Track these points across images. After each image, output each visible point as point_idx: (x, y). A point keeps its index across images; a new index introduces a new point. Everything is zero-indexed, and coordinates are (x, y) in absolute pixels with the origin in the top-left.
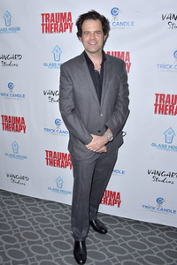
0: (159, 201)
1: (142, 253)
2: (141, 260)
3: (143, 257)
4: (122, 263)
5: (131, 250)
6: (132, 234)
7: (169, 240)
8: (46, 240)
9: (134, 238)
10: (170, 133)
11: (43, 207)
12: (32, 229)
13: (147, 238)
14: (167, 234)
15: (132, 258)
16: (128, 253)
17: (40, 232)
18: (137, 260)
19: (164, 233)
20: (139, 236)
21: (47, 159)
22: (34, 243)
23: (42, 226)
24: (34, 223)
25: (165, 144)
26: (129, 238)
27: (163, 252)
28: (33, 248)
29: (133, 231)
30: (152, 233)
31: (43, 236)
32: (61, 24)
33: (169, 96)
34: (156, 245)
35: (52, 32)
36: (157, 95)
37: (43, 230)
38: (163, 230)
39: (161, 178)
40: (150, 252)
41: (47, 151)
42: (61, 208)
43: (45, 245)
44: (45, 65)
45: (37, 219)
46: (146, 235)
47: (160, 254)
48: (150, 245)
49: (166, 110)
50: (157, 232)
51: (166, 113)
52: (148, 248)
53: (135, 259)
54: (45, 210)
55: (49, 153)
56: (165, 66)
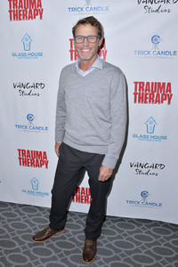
0: (144, 194)
1: (129, 253)
2: (128, 260)
3: (131, 257)
4: (109, 265)
5: (117, 251)
6: (118, 234)
7: (157, 237)
8: (25, 248)
9: (119, 237)
10: (151, 123)
11: (18, 211)
12: (7, 236)
13: (133, 236)
14: (154, 230)
15: (119, 259)
16: (114, 254)
17: (17, 239)
18: (124, 260)
19: (151, 230)
20: (125, 235)
21: (20, 159)
22: (11, 251)
23: (19, 232)
24: (10, 230)
25: (146, 134)
26: (114, 238)
27: (151, 249)
28: (10, 257)
29: (118, 230)
30: (138, 231)
31: (21, 243)
32: (30, 11)
33: (148, 83)
34: (144, 242)
35: (20, 19)
36: (136, 83)
37: (20, 236)
38: (149, 226)
39: (144, 170)
40: (137, 251)
41: (19, 150)
42: (38, 211)
43: (24, 253)
44: (14, 55)
45: (12, 225)
46: (132, 233)
47: (148, 252)
48: (137, 244)
49: (146, 98)
50: (144, 229)
51: (146, 102)
52: (135, 247)
53: (122, 259)
54: (21, 214)
55: (21, 152)
56: (143, 53)
